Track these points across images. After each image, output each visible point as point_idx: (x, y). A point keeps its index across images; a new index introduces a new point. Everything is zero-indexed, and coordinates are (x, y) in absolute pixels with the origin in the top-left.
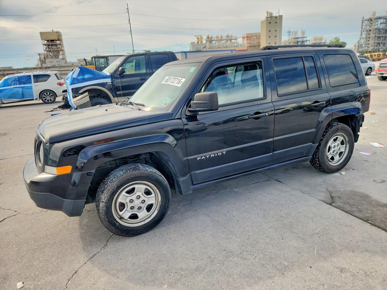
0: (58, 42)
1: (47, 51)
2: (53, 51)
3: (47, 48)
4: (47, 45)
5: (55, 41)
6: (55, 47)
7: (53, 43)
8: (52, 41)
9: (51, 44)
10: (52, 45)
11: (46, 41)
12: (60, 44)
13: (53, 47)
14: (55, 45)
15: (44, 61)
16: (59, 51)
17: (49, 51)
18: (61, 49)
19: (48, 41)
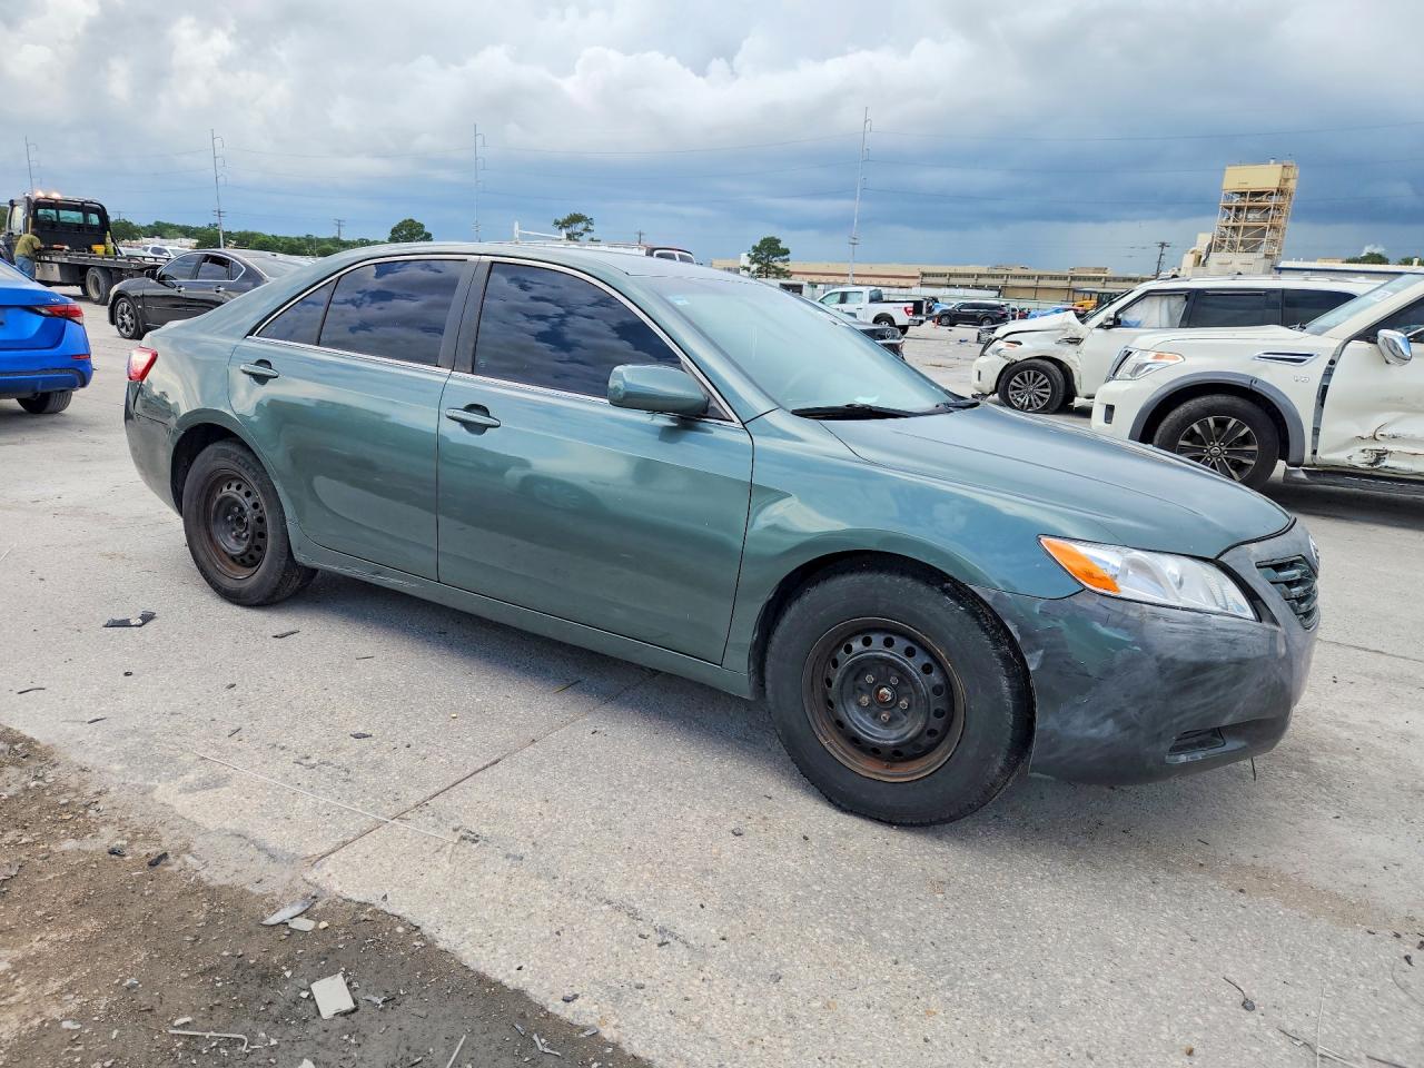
0: (1274, 200)
1: (1227, 228)
2: (1245, 227)
3: (1229, 218)
4: (1234, 209)
5: (1264, 197)
6: (1258, 216)
7: (1257, 201)
8: (1255, 194)
9: (1251, 204)
10: (1250, 209)
12: (1278, 208)
13: (1250, 216)
14: (1260, 208)
15: (1203, 259)
16: (1265, 230)
17: (1233, 228)
18: (1275, 222)
19: (1243, 194)
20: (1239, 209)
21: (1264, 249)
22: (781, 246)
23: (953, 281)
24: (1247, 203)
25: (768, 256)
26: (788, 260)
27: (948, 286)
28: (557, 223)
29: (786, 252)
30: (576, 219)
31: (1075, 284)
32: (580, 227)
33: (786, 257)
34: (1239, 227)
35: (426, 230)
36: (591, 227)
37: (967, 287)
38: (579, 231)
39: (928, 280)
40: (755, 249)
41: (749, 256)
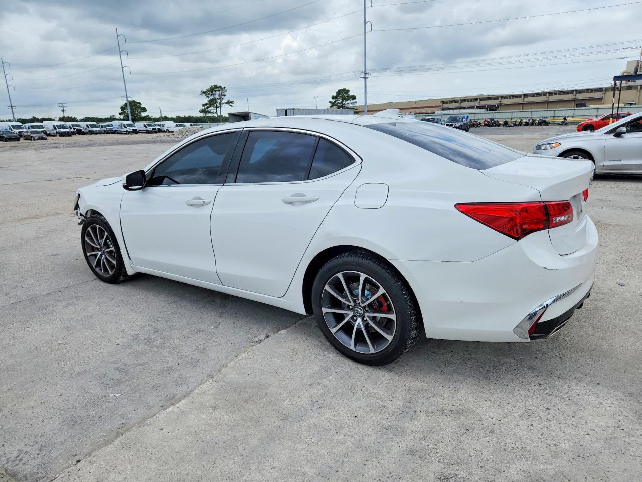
22: (351, 94)
23: (464, 105)
25: (343, 101)
26: (356, 103)
27: (461, 109)
28: (203, 93)
29: (354, 98)
30: (213, 89)
31: (552, 98)
32: (217, 94)
33: (354, 101)
35: (143, 106)
36: (226, 93)
37: (473, 108)
38: (217, 96)
39: (446, 106)
40: (333, 98)
41: (330, 102)
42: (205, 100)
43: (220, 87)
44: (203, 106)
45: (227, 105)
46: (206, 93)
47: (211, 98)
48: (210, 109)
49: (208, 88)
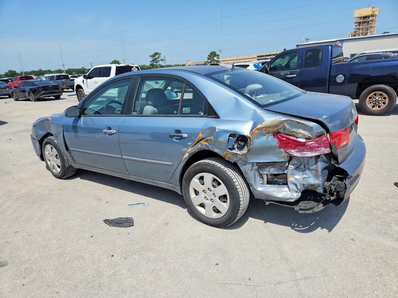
0: (371, 18)
1: (356, 29)
2: (362, 28)
3: (357, 26)
4: (358, 23)
5: (367, 18)
6: (366, 24)
7: (365, 20)
8: (364, 17)
10: (363, 23)
11: (359, 19)
12: (372, 21)
13: (364, 24)
14: (366, 22)
17: (359, 29)
18: (371, 25)
19: (361, 18)
20: (360, 23)
21: (369, 34)
22: (217, 54)
24: (362, 20)
25: (213, 57)
28: (150, 56)
29: (218, 56)
30: (156, 54)
32: (157, 56)
34: (360, 28)
36: (160, 56)
38: (157, 57)
39: (259, 58)
40: (209, 56)
41: (207, 58)
42: (151, 59)
43: (158, 53)
44: (151, 62)
45: (161, 61)
46: (152, 56)
47: (154, 58)
48: (154, 63)
49: (153, 54)
